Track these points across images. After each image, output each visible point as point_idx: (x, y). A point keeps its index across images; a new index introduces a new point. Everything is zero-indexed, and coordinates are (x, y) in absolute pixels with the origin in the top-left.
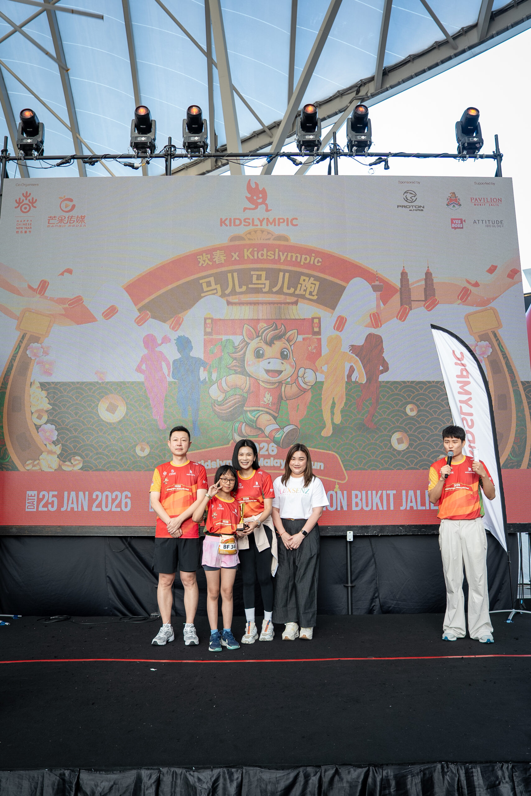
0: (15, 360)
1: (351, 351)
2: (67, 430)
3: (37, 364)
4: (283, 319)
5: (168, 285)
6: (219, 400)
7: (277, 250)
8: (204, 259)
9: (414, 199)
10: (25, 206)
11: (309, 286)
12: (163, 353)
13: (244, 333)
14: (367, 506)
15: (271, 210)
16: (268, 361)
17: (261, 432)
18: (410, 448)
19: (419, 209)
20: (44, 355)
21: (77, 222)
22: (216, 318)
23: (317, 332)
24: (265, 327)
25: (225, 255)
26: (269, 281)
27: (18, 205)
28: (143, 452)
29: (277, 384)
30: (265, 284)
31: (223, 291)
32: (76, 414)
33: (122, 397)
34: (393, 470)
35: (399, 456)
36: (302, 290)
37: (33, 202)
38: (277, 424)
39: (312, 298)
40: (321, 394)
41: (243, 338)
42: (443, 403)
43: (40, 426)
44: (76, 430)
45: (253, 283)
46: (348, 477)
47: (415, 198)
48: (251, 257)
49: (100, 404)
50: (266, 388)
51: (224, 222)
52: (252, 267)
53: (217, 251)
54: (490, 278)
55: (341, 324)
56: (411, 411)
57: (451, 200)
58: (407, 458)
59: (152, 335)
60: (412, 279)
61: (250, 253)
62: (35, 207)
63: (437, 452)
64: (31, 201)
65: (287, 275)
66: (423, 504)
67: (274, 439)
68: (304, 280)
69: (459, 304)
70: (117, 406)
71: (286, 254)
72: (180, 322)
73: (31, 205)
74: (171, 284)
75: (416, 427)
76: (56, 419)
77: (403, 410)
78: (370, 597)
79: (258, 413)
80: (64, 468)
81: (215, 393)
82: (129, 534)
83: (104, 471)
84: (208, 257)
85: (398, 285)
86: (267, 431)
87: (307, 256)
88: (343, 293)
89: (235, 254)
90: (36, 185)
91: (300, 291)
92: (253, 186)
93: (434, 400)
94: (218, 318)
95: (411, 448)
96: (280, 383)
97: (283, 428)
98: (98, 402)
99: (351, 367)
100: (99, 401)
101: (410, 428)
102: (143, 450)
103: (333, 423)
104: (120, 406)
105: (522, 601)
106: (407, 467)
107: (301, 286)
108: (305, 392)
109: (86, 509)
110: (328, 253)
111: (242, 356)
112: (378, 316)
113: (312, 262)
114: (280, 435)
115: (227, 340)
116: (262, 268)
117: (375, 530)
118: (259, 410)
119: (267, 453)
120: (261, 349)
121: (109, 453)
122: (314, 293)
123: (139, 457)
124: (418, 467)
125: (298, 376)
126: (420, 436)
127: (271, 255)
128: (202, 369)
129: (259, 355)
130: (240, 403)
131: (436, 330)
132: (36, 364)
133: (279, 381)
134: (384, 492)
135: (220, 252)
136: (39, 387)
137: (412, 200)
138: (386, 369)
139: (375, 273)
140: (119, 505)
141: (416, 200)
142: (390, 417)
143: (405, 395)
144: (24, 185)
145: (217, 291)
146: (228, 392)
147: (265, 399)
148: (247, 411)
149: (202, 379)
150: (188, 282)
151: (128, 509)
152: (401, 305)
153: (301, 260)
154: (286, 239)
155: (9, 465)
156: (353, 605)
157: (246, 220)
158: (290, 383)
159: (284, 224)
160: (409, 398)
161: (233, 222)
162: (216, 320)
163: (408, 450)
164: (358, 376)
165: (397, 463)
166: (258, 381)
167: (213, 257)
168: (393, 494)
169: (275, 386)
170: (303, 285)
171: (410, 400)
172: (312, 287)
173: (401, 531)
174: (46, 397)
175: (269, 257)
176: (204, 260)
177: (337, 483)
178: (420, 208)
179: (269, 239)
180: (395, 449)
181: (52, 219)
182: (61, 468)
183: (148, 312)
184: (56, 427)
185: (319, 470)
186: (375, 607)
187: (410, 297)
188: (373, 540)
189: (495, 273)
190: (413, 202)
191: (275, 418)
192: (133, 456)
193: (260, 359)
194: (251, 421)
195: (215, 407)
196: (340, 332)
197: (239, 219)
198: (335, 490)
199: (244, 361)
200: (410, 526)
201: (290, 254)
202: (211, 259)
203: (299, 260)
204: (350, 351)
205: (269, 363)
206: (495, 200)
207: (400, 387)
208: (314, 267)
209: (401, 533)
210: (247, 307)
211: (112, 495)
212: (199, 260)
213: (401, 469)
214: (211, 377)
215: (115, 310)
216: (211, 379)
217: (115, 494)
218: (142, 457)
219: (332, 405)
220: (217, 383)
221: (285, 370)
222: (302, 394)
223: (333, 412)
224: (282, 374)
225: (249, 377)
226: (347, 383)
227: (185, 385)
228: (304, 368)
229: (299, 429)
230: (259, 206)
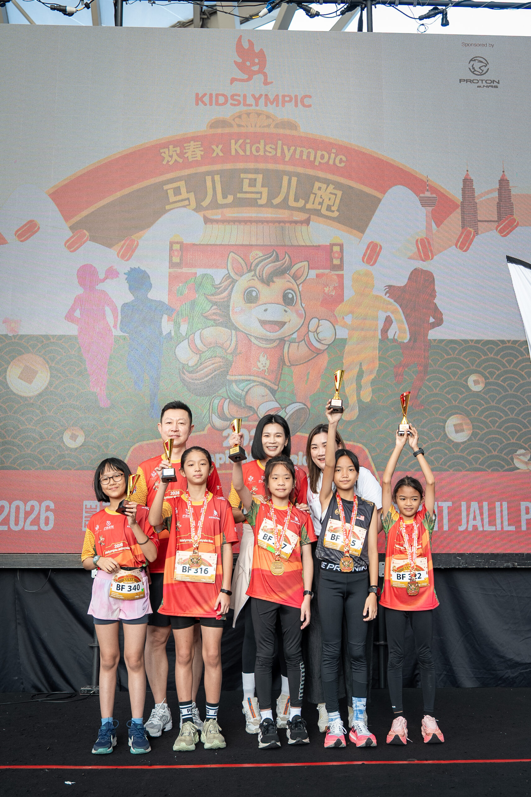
1: (388, 295)
4: (288, 246)
5: (116, 192)
6: (190, 364)
7: (280, 143)
8: (171, 154)
9: (485, 69)
11: (326, 196)
12: (106, 293)
13: (229, 265)
15: (272, 82)
16: (264, 307)
17: (252, 413)
18: (473, 439)
19: (492, 84)
22: (187, 242)
23: (337, 265)
24: (260, 257)
25: (202, 149)
26: (267, 189)
28: (75, 441)
29: (278, 342)
30: (261, 193)
31: (198, 201)
33: (44, 359)
34: (448, 471)
35: (457, 450)
36: (317, 202)
38: (276, 401)
39: (331, 215)
40: (342, 357)
41: (227, 272)
42: (523, 373)
45: (244, 191)
47: (487, 68)
48: (242, 153)
49: (9, 367)
50: (260, 347)
51: (201, 99)
52: (242, 167)
53: (190, 142)
55: (372, 254)
56: (475, 384)
58: (469, 454)
59: (91, 266)
60: (479, 188)
61: (240, 146)
63: (513, 445)
65: (294, 180)
66: (492, 522)
68: (320, 189)
70: (36, 372)
71: (293, 148)
72: (134, 247)
74: (121, 190)
75: (483, 407)
77: (465, 383)
79: (248, 384)
81: (184, 353)
82: (49, 566)
83: (15, 469)
84: (176, 151)
85: (458, 197)
86: (262, 412)
87: (324, 153)
88: (376, 208)
89: (217, 147)
91: (313, 204)
92: (246, 45)
93: (509, 368)
94: (191, 242)
95: (475, 439)
96: (282, 341)
97: (286, 408)
98: (6, 366)
99: (388, 317)
100: (9, 363)
101: (474, 410)
102: (74, 437)
103: (359, 400)
104: (40, 372)
106: (469, 467)
107: (315, 197)
108: (319, 354)
110: (356, 148)
111: (226, 299)
112: (429, 243)
113: (331, 162)
115: (204, 276)
116: (258, 169)
118: (249, 381)
120: (253, 289)
121: (22, 442)
122: (334, 208)
123: (68, 448)
124: (484, 467)
125: (309, 331)
126: (488, 421)
127: (270, 150)
128: (165, 317)
129: (250, 298)
130: (221, 370)
131: (514, 264)
135: (196, 143)
137: (481, 71)
138: (439, 322)
139: (425, 180)
140: (36, 521)
141: (487, 72)
142: (443, 393)
143: (467, 361)
145: (189, 202)
146: (203, 352)
147: (259, 364)
148: (232, 381)
149: (164, 335)
150: (147, 187)
151: (50, 527)
152: (463, 227)
153: (315, 158)
154: (292, 126)
157: (235, 97)
158: (297, 340)
159: (291, 103)
160: (473, 366)
161: (214, 99)
162: (187, 244)
163: (470, 442)
164: (398, 332)
165: (454, 461)
166: (249, 337)
167: (185, 151)
168: (448, 507)
169: (275, 344)
170: (318, 196)
171: (474, 368)
172: (331, 198)
175: (267, 154)
176: (170, 156)
178: (493, 84)
179: (269, 126)
180: (451, 440)
183: (85, 231)
186: (418, 676)
187: (476, 217)
190: (483, 74)
191: (273, 392)
192: (59, 447)
193: (252, 305)
195: (185, 374)
196: (372, 265)
197: (224, 95)
199: (229, 306)
200: (472, 555)
201: (299, 150)
202: (181, 155)
203: (312, 158)
204: (385, 295)
205: (266, 310)
207: (459, 349)
208: (334, 169)
209: (459, 565)
210: (234, 227)
211: (25, 506)
212: (163, 154)
213: (460, 471)
214: (179, 329)
215: (35, 228)
216: (179, 333)
217: (30, 504)
218: (72, 448)
219: (358, 373)
220: (187, 338)
221: (289, 322)
222: (314, 358)
223: (360, 384)
224: (284, 327)
225: (236, 332)
226: (381, 341)
227: (139, 342)
228: (317, 318)
229: (308, 409)
230: (254, 77)
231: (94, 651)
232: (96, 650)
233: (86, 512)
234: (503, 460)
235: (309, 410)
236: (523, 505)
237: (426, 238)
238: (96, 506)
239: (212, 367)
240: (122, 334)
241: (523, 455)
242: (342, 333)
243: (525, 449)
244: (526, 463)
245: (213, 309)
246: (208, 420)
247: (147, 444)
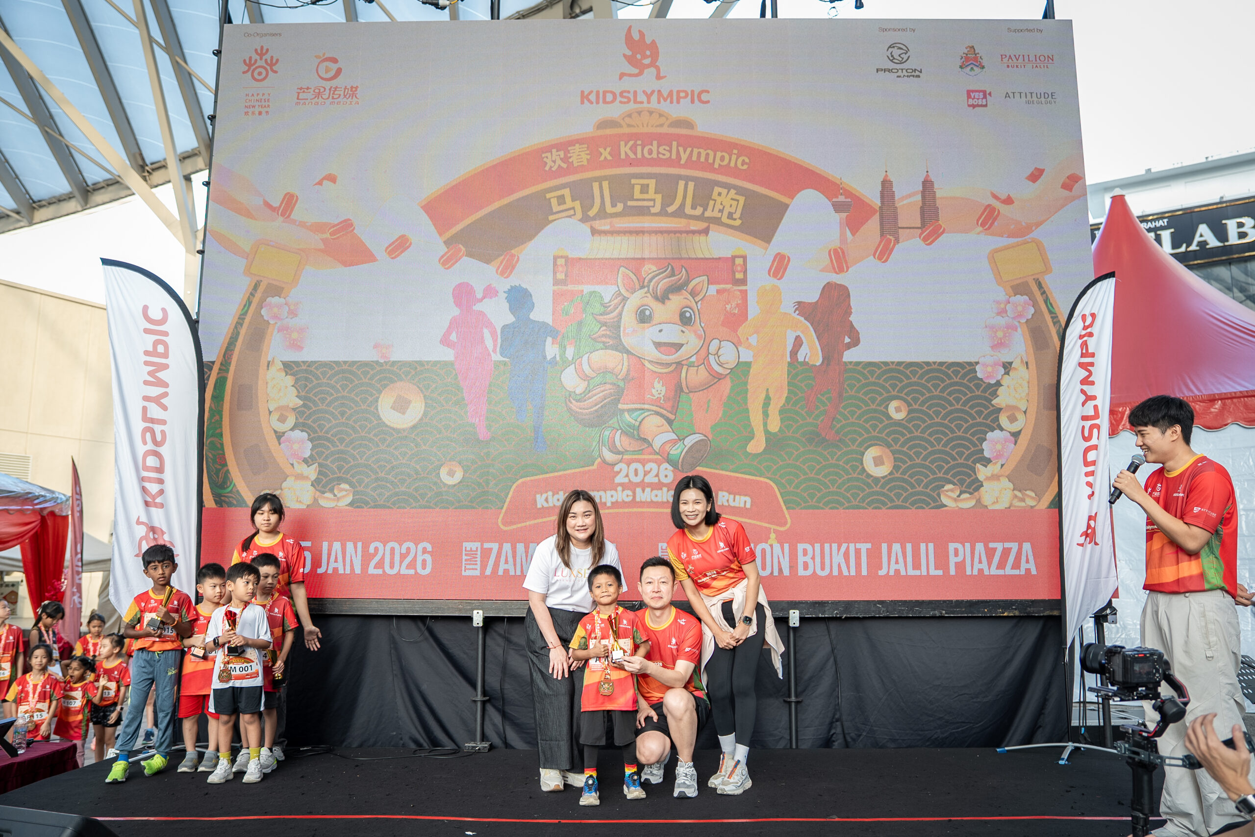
0: (241, 325)
1: (797, 312)
2: (328, 440)
3: (278, 332)
4: (684, 259)
5: (494, 202)
6: (577, 392)
7: (675, 144)
8: (554, 159)
9: (905, 57)
10: (260, 70)
11: (727, 202)
12: (485, 314)
13: (619, 280)
14: (823, 569)
15: (665, 77)
16: (659, 327)
17: (646, 445)
18: (895, 473)
19: (913, 74)
20: (291, 317)
21: (345, 96)
22: (573, 256)
23: (740, 280)
24: (654, 271)
25: (588, 152)
26: (661, 195)
27: (247, 68)
28: (453, 477)
29: (674, 366)
30: (654, 200)
31: (585, 209)
32: (343, 414)
33: (418, 387)
34: (866, 508)
35: (876, 485)
36: (716, 210)
37: (272, 63)
38: (674, 432)
39: (733, 224)
40: (746, 383)
41: (617, 290)
42: (951, 399)
43: (284, 433)
44: (342, 440)
45: (635, 198)
46: (792, 522)
47: (907, 55)
48: (632, 156)
49: (381, 397)
50: (656, 372)
51: (587, 97)
52: (632, 172)
53: (574, 145)
54: (1032, 189)
55: (780, 266)
56: (897, 411)
57: (967, 59)
58: (890, 490)
59: (468, 284)
60: (899, 191)
61: (631, 149)
62: (276, 72)
63: (940, 479)
64: (269, 62)
65: (691, 185)
66: (917, 566)
67: (667, 457)
68: (720, 194)
69: (978, 234)
70: (410, 402)
71: (689, 150)
72: (514, 262)
73: (268, 68)
74: (500, 200)
75: (906, 438)
76: (309, 422)
77: (884, 410)
78: (828, 721)
79: (642, 414)
80: (322, 502)
81: (570, 380)
82: (427, 613)
83: (388, 508)
84: (559, 155)
85: (877, 202)
86: (657, 444)
87: (724, 154)
88: (783, 215)
89: (605, 150)
90: (277, 35)
91: (712, 211)
92: (636, 36)
93: (935, 394)
94: (577, 256)
95: (897, 473)
96: (679, 364)
97: (684, 439)
98: (378, 395)
99: (798, 338)
100: (380, 392)
101: (896, 441)
102: (451, 473)
103: (766, 431)
104: (413, 402)
105: (1083, 729)
106: (890, 505)
107: (715, 204)
108: (719, 379)
109: (358, 571)
110: (760, 148)
111: (616, 319)
112: (843, 252)
113: (732, 164)
114: (679, 451)
115: (592, 293)
116: (651, 174)
117: (837, 609)
118: (643, 409)
119: (656, 480)
120: (646, 307)
121: (396, 479)
122: (736, 216)
123: (445, 485)
124: (907, 505)
125: (709, 353)
126: (911, 453)
127: (664, 152)
128: (549, 340)
129: (643, 317)
130: (612, 398)
132: (276, 331)
133: (677, 361)
134: (852, 546)
135: (581, 146)
136: (281, 369)
137: (901, 59)
138: (856, 341)
139: (838, 183)
140: (412, 565)
141: (907, 60)
142: (861, 422)
143: (887, 385)
144: (258, 34)
145: (575, 211)
146: (592, 378)
147: (654, 391)
148: (623, 411)
149: (549, 358)
150: (527, 196)
151: (428, 570)
152: (882, 235)
153: (714, 160)
154: (689, 124)
155: (233, 497)
156: (799, 733)
157: (625, 94)
158: (695, 364)
159: (686, 100)
160: (894, 391)
161: (602, 97)
162: (573, 259)
163: (891, 477)
164: (808, 355)
165: (872, 498)
166: (643, 360)
167: (569, 155)
168: (867, 549)
169: (671, 369)
170: (719, 202)
171: (895, 393)
172: (733, 205)
173: (880, 612)
174: (293, 386)
175: (661, 156)
176: (553, 161)
177: (772, 530)
178: (915, 73)
179: (662, 125)
180: (869, 474)
181: (304, 92)
182: (318, 502)
183: (461, 246)
184: (309, 435)
185: (742, 508)
186: (834, 736)
187: (896, 223)
188: (833, 626)
189: (1040, 180)
190: (903, 63)
191: (670, 422)
192: (435, 484)
193: (646, 325)
194: (630, 427)
195: (571, 403)
197: (611, 92)
198: (770, 542)
199: (619, 327)
200: (894, 603)
201: (696, 151)
202: (565, 159)
203: (711, 161)
204: (794, 312)
205: (660, 331)
206: (1042, 58)
207: (879, 372)
208: (735, 172)
209: (879, 613)
210: (625, 239)
211: (401, 548)
212: (545, 159)
213: (880, 508)
215: (406, 244)
217: (405, 545)
218: (450, 485)
219: (765, 400)
220: (573, 363)
221: (687, 343)
222: (715, 383)
223: (767, 412)
225: (627, 355)
226: (790, 364)
227: (521, 368)
228: (718, 339)
229: (709, 440)
230: (646, 71)
231: (477, 706)
232: (479, 704)
233: (466, 555)
234: (929, 496)
235: (710, 443)
236: (952, 546)
237: (840, 248)
238: (477, 548)
239: (601, 394)
241: (952, 490)
242: (746, 356)
243: (954, 484)
244: (955, 500)
245: (603, 331)
247: (532, 480)
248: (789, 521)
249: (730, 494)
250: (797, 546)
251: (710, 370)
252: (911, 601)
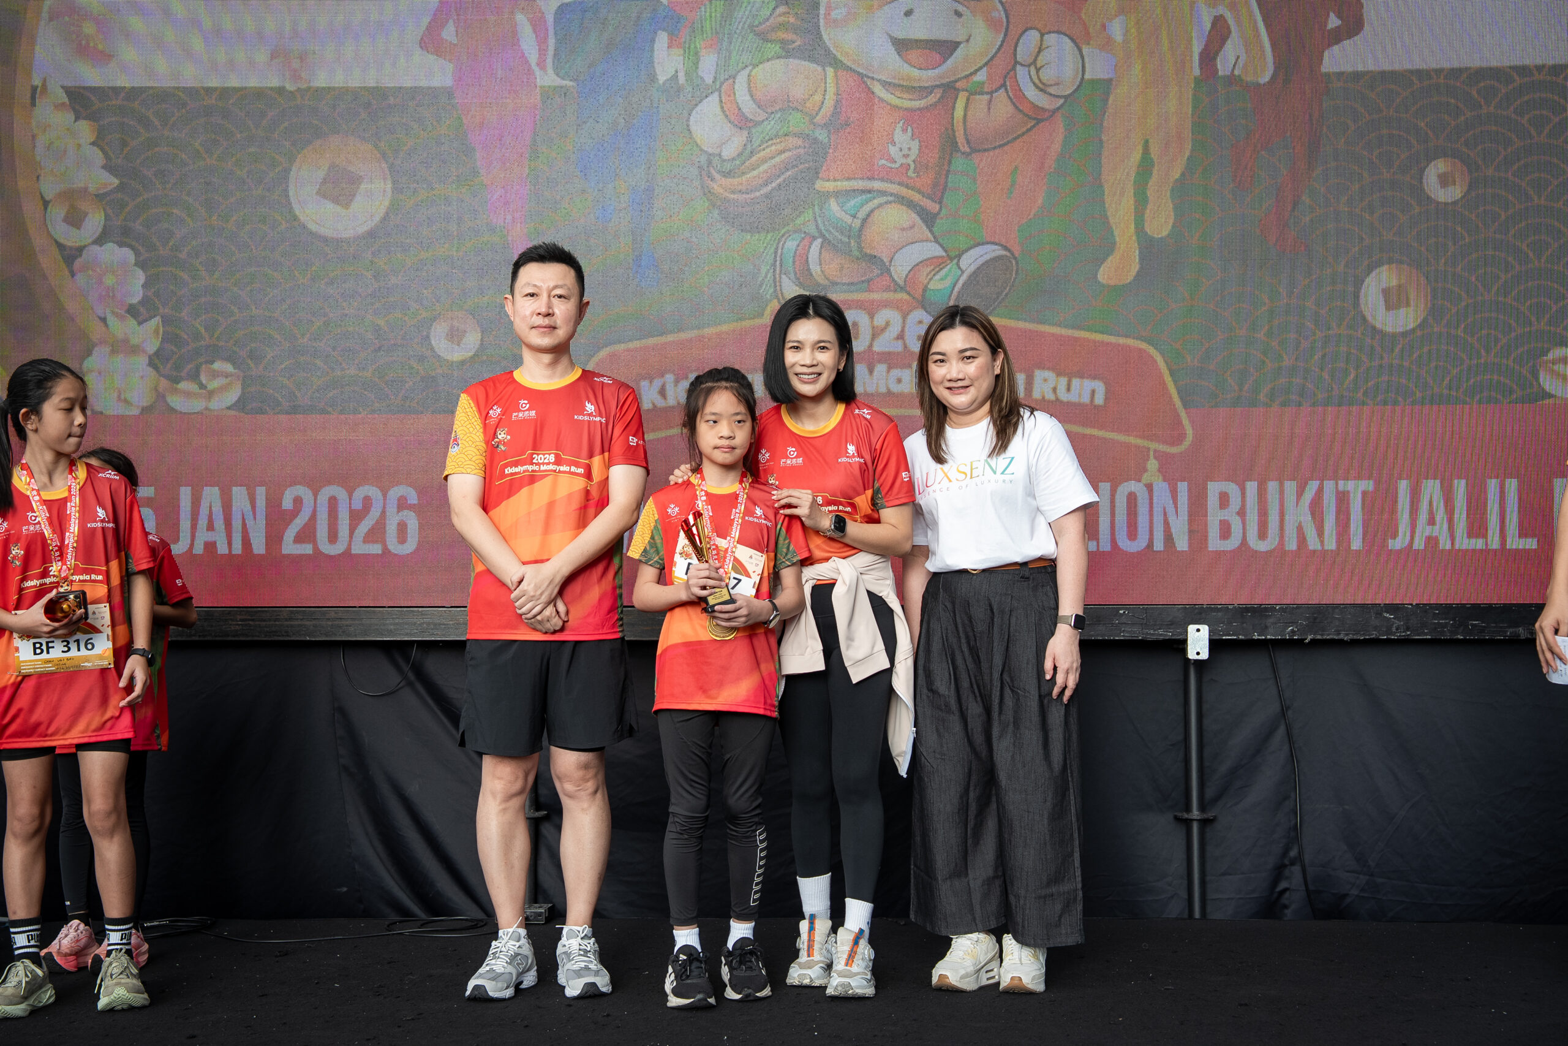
2: (181, 264)
6: (726, 155)
14: (1262, 535)
16: (904, 6)
17: (877, 272)
18: (1431, 323)
29: (938, 92)
32: (210, 207)
33: (376, 147)
34: (1363, 404)
35: (1389, 352)
38: (937, 241)
40: (1099, 129)
43: (80, 250)
44: (210, 266)
46: (1195, 435)
49: (294, 169)
50: (896, 108)
56: (1443, 183)
58: (1421, 361)
63: (1538, 336)
66: (1477, 528)
67: (923, 296)
70: (359, 180)
75: (1461, 243)
76: (137, 225)
77: (1414, 182)
78: (1271, 862)
79: (867, 201)
80: (176, 402)
81: (710, 128)
82: (411, 635)
83: (320, 412)
86: (900, 269)
95: (1436, 323)
96: (950, 89)
97: (959, 256)
98: (287, 166)
99: (1219, 23)
100: (292, 160)
101: (1437, 251)
102: (455, 336)
103: (1142, 235)
104: (367, 180)
106: (1418, 395)
109: (259, 546)
114: (948, 283)
117: (1292, 623)
118: (869, 192)
119: (898, 347)
121: (334, 349)
123: (444, 363)
124: (1460, 394)
125: (1016, 63)
126: (1473, 279)
128: (662, 38)
130: (801, 167)
132: (45, 16)
133: (944, 81)
134: (1329, 486)
136: (64, 104)
138: (1353, 25)
140: (375, 535)
143: (1423, 124)
146: (757, 124)
147: (893, 150)
148: (826, 196)
149: (661, 82)
151: (411, 546)
156: (1209, 887)
158: (986, 90)
160: (1437, 135)
163: (1425, 332)
164: (1243, 57)
165: (1378, 380)
166: (869, 82)
168: (1364, 493)
169: (932, 99)
171: (1439, 142)
173: (1389, 628)
174: (93, 144)
177: (1152, 453)
180: (1374, 328)
182: (166, 402)
184: (137, 254)
185: (1087, 405)
186: (1287, 895)
188: (1283, 659)
191: (929, 219)
192: (421, 359)
194: (840, 230)
195: (713, 179)
198: (1146, 478)
199: (816, 5)
200: (1423, 609)
205: (909, 13)
207: (1403, 94)
209: (1389, 631)
211: (350, 499)
213: (1395, 403)
214: (697, 68)
216: (698, 76)
217: (360, 493)
218: (452, 362)
219: (1138, 168)
220: (716, 90)
221: (968, 41)
222: (1029, 130)
223: (1145, 193)
224: (955, 55)
225: (835, 68)
226: (1199, 81)
227: (601, 101)
228: (1037, 29)
229: (1015, 258)
234: (1511, 373)
235: (1017, 263)
236: (1560, 485)
240: (558, 82)
241: (1565, 361)
242: (1100, 66)
245: (780, 15)
246: (772, 290)
247: (629, 350)
248: (1189, 432)
249: (1059, 375)
250: (1205, 488)
251: (1017, 98)
252: (1461, 607)
